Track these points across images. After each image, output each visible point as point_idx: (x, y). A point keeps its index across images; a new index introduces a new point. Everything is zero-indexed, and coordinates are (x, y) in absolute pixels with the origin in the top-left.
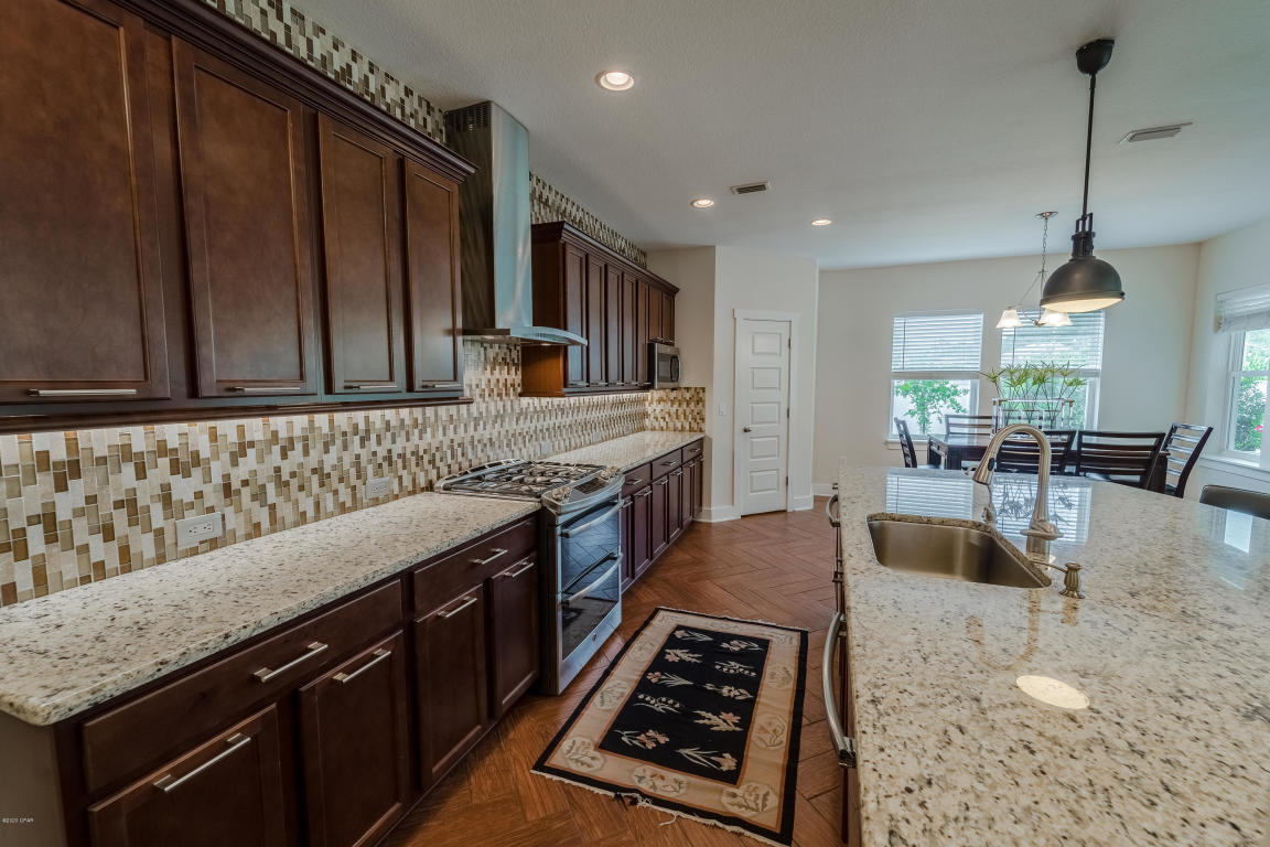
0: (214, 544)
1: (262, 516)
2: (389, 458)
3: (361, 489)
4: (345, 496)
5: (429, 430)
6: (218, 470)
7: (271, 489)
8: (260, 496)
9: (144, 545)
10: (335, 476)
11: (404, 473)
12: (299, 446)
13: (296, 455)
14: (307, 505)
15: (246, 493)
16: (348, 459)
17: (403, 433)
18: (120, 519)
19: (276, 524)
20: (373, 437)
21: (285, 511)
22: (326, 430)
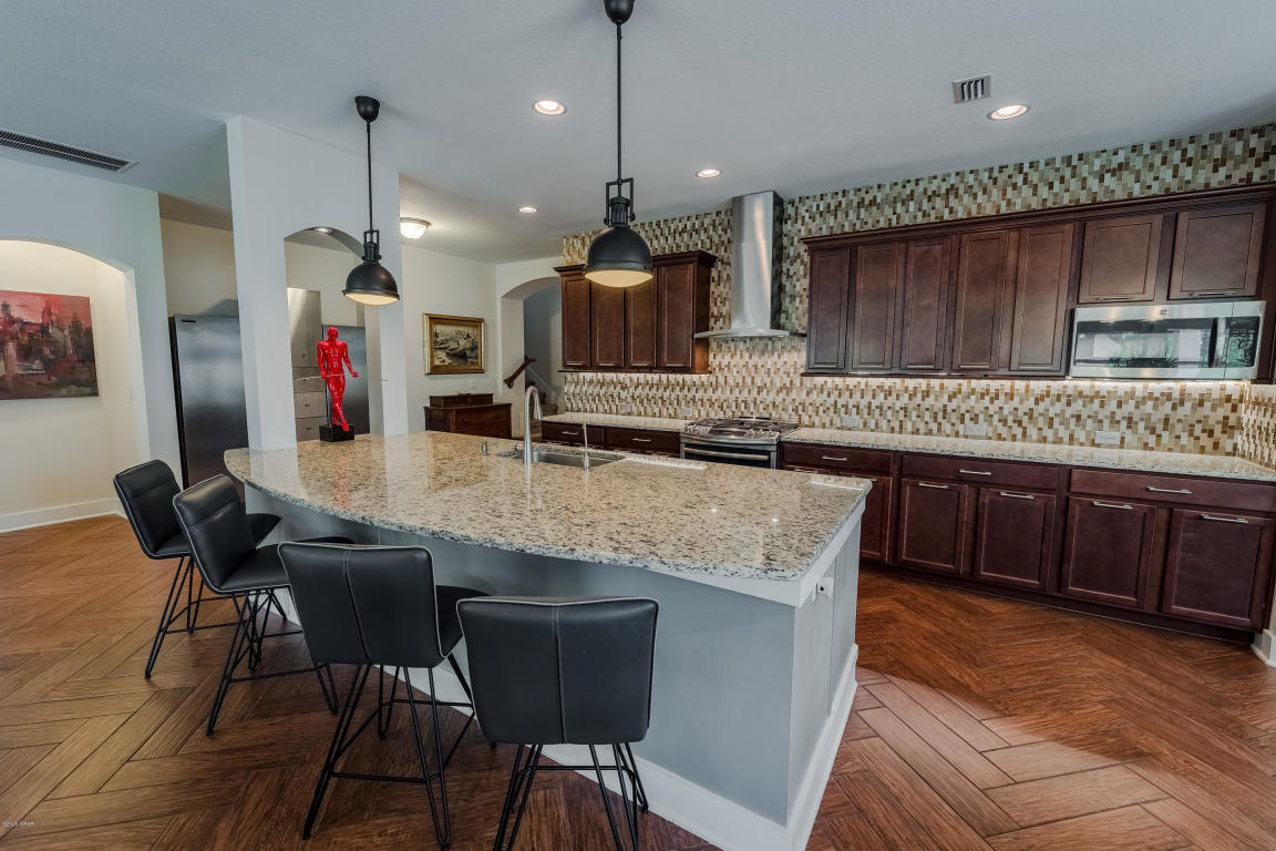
0: (629, 414)
1: (642, 410)
2: (693, 399)
3: (679, 411)
4: (671, 411)
5: (720, 389)
6: (632, 390)
7: (645, 401)
8: (642, 402)
9: (614, 408)
10: (667, 403)
11: (702, 409)
12: (655, 387)
13: (654, 390)
14: (656, 410)
15: (638, 400)
16: (674, 396)
17: (703, 389)
18: (610, 399)
19: (646, 414)
20: (686, 388)
21: (649, 410)
22: (665, 382)
